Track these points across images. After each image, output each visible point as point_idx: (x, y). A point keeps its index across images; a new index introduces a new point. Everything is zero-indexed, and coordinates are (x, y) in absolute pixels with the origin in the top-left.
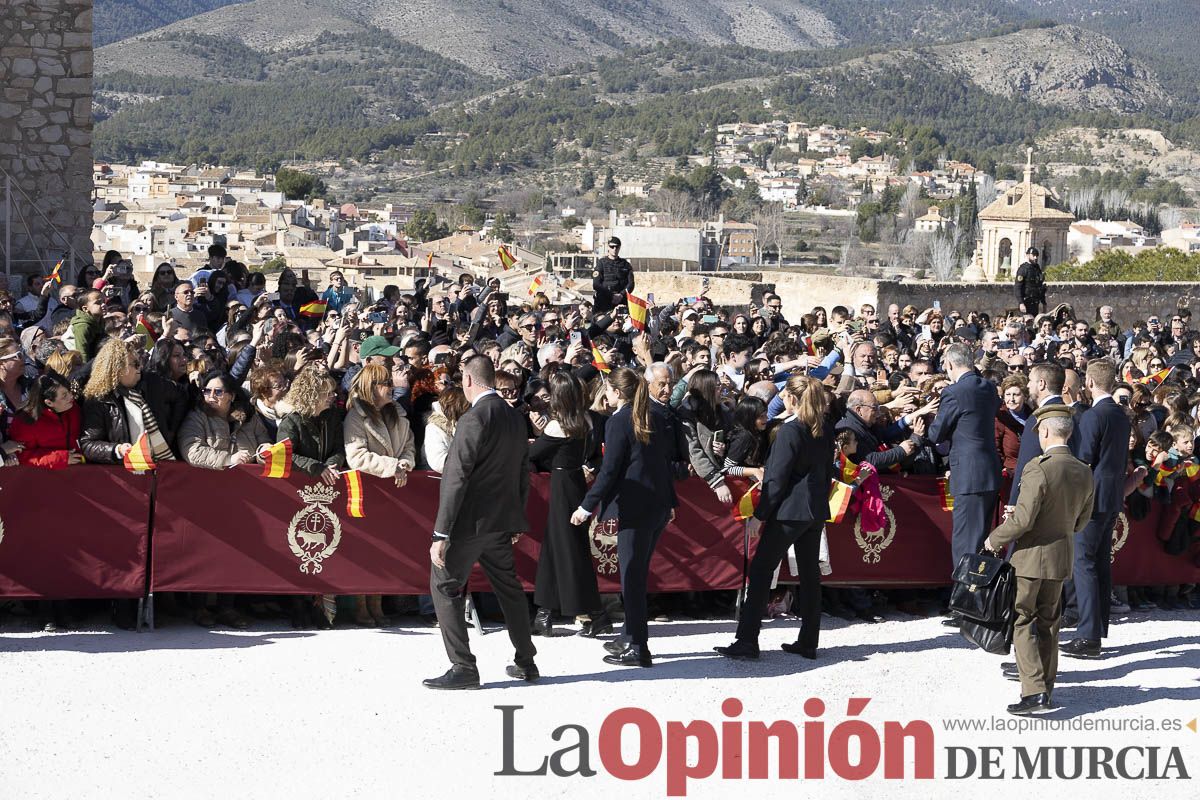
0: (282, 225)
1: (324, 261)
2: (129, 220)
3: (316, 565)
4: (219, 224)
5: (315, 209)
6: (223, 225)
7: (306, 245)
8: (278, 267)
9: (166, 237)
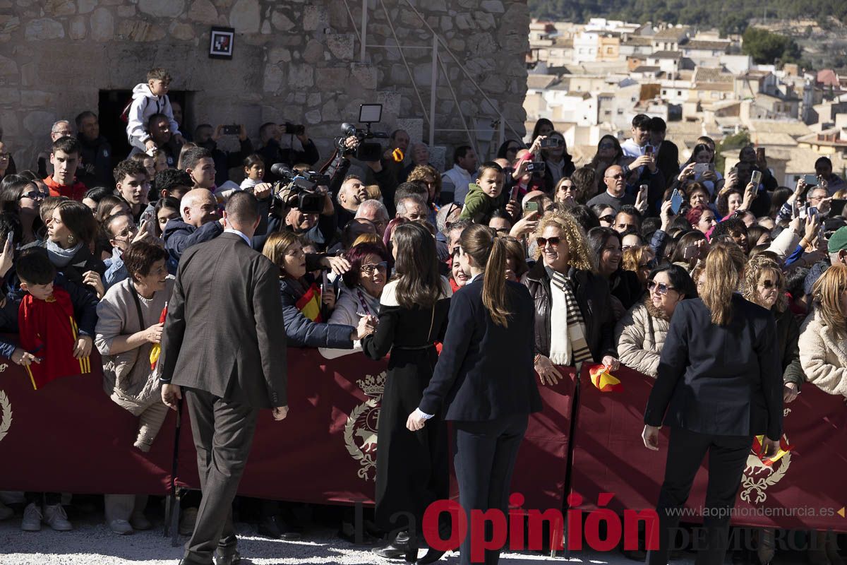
0: (747, 93)
1: (795, 137)
2: (574, 86)
3: (759, 492)
4: (675, 92)
5: (786, 76)
6: (680, 93)
7: (775, 118)
8: (741, 143)
9: (614, 106)
